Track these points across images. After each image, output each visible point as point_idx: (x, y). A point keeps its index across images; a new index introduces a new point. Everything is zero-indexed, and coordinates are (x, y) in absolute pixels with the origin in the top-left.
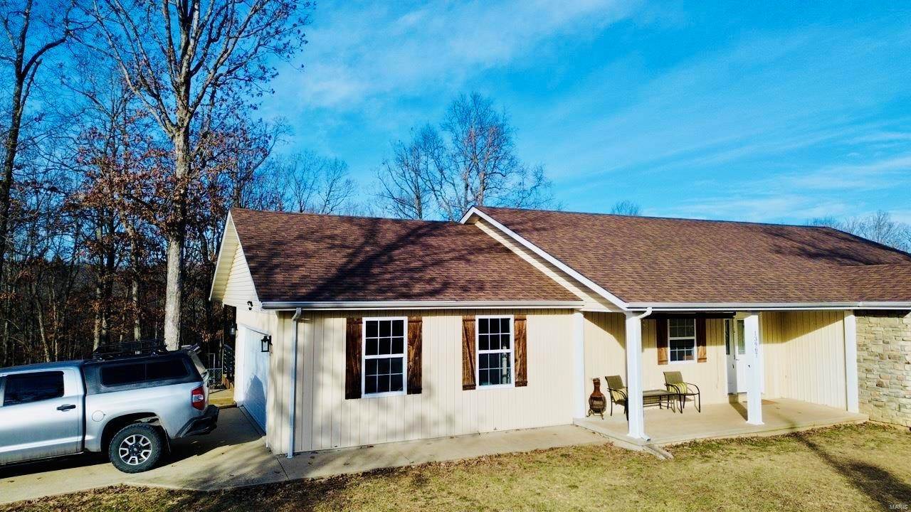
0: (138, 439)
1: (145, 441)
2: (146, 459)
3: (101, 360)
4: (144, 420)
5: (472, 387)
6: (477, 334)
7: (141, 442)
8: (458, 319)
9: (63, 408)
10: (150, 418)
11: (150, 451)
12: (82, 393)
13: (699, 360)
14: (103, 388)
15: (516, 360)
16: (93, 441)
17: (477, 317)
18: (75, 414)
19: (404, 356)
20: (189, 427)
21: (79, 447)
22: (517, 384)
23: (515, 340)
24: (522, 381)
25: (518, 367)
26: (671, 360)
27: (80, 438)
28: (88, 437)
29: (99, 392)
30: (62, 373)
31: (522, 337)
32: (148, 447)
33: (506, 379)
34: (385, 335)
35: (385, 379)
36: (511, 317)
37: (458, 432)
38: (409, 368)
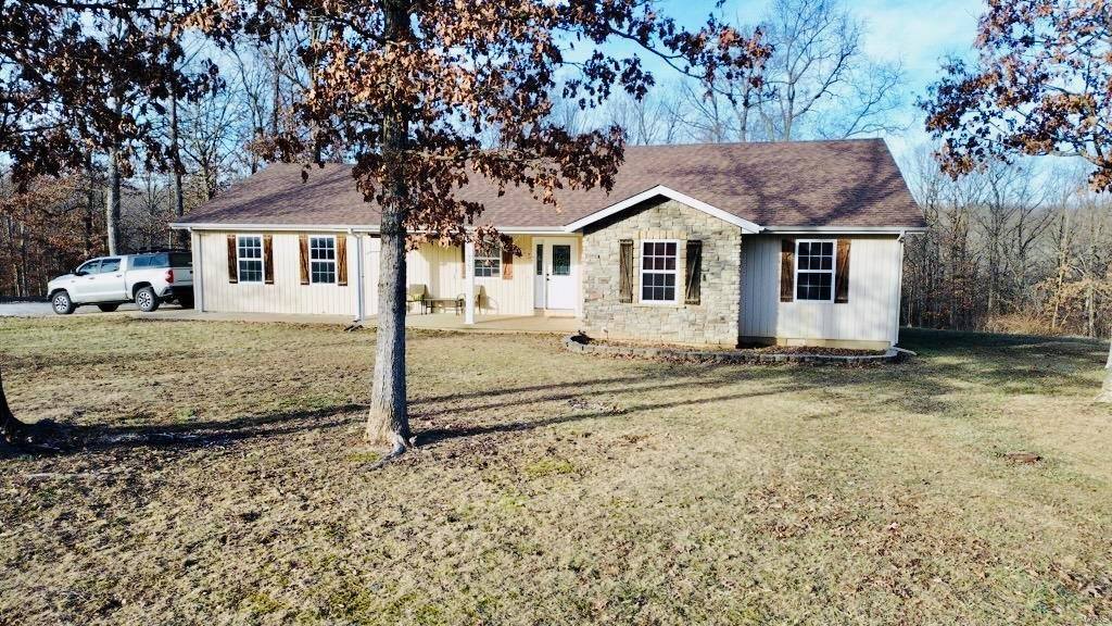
1: (148, 296)
5: (308, 283)
6: (310, 248)
8: (297, 236)
9: (118, 276)
11: (150, 302)
13: (505, 277)
14: (133, 268)
15: (338, 267)
16: (129, 293)
17: (310, 237)
19: (262, 260)
20: (165, 291)
21: (125, 296)
22: (339, 284)
23: (337, 254)
24: (343, 282)
25: (339, 272)
26: (476, 275)
27: (124, 292)
28: (127, 292)
30: (121, 260)
31: (342, 252)
32: (149, 300)
33: (332, 280)
34: (251, 247)
35: (252, 273)
36: (334, 237)
37: (299, 312)
38: (266, 268)
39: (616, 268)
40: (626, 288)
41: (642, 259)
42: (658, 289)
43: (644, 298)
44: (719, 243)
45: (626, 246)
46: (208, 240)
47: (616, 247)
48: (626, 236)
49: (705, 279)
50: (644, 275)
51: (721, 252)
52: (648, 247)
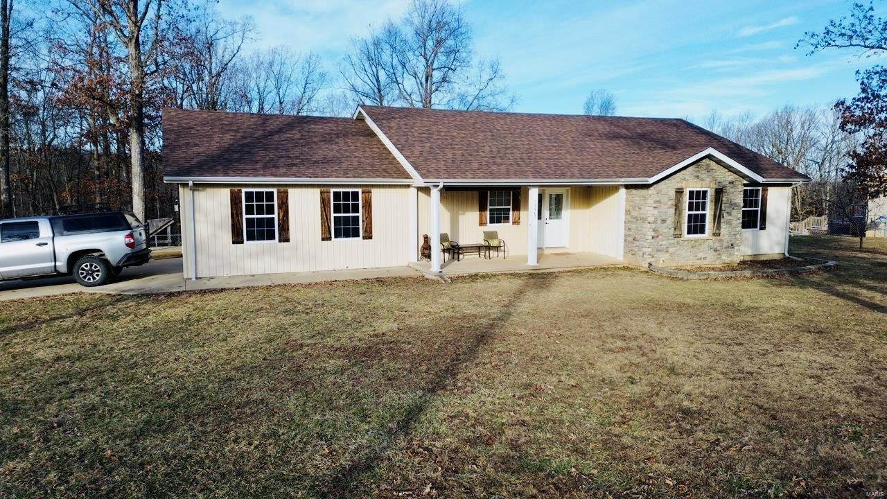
0: (91, 265)
1: (96, 267)
2: (98, 278)
3: (63, 215)
4: (95, 254)
5: (330, 239)
6: (332, 203)
7: (93, 267)
8: (317, 191)
9: (39, 245)
10: (99, 253)
11: (100, 274)
12: (52, 235)
13: (514, 223)
14: (65, 233)
15: (363, 221)
16: (62, 265)
17: (332, 190)
18: (48, 249)
19: (275, 216)
20: (125, 259)
21: (53, 269)
22: (364, 238)
23: (363, 207)
24: (368, 235)
25: (365, 226)
26: (490, 223)
27: (53, 264)
28: (58, 264)
29: (62, 235)
30: (37, 223)
31: (368, 205)
32: (98, 271)
33: (356, 234)
34: (260, 201)
35: (262, 231)
36: (360, 190)
37: (319, 269)
38: (279, 224)
39: (672, 210)
40: (677, 226)
41: (687, 203)
42: (696, 225)
43: (688, 234)
44: (732, 190)
45: (679, 192)
46: (203, 197)
47: (672, 193)
48: (679, 186)
49: (723, 217)
50: (689, 215)
51: (731, 196)
52: (691, 193)
